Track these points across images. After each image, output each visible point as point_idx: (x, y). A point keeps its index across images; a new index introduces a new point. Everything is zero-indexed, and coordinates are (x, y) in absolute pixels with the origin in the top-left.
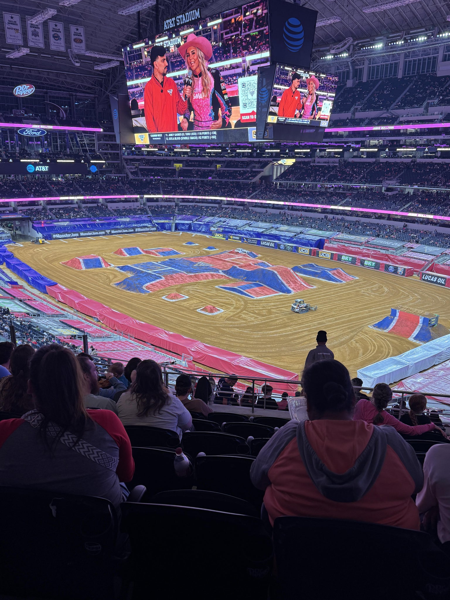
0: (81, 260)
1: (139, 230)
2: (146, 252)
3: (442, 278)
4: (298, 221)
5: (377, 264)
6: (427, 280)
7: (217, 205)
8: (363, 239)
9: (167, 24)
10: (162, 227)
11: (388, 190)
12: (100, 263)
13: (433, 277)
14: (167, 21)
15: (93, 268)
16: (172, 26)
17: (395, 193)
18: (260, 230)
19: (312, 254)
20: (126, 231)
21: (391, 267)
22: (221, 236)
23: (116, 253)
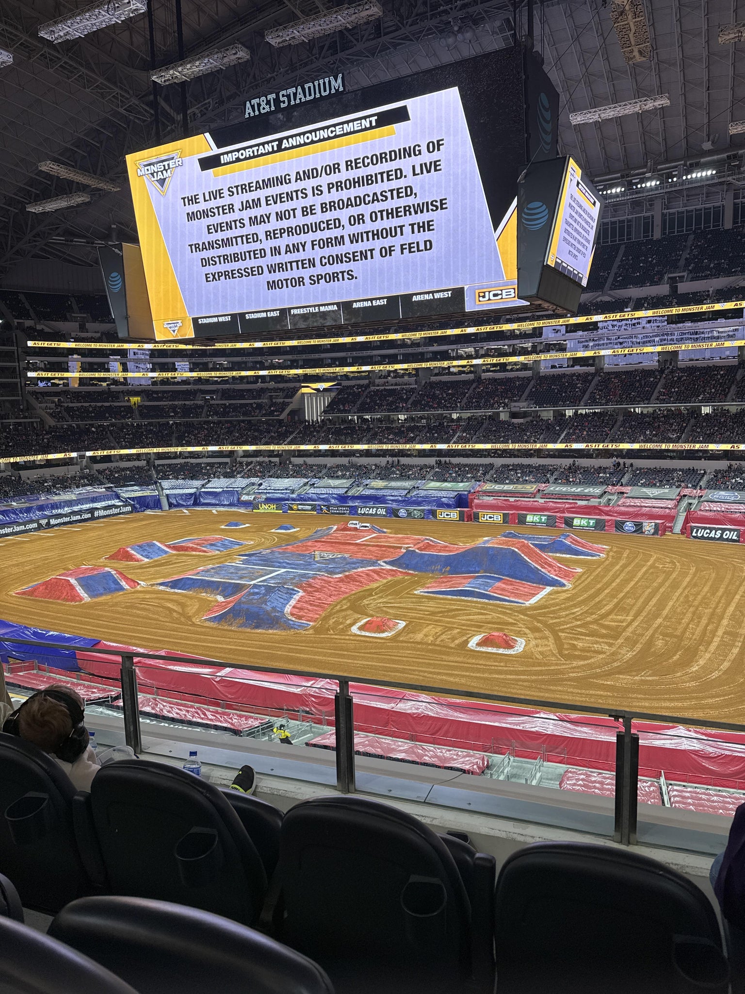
0: (73, 581)
1: (102, 513)
2: (175, 548)
3: (730, 530)
4: (394, 473)
5: (598, 522)
6: (703, 537)
7: (227, 460)
8: (531, 488)
9: (253, 107)
10: (142, 504)
11: (514, 415)
12: (116, 582)
13: (714, 532)
14: (253, 102)
15: (105, 594)
16: (267, 109)
17: (529, 419)
18: (342, 491)
19: (466, 520)
20: (78, 517)
21: (628, 523)
22: (272, 506)
23: (112, 557)
